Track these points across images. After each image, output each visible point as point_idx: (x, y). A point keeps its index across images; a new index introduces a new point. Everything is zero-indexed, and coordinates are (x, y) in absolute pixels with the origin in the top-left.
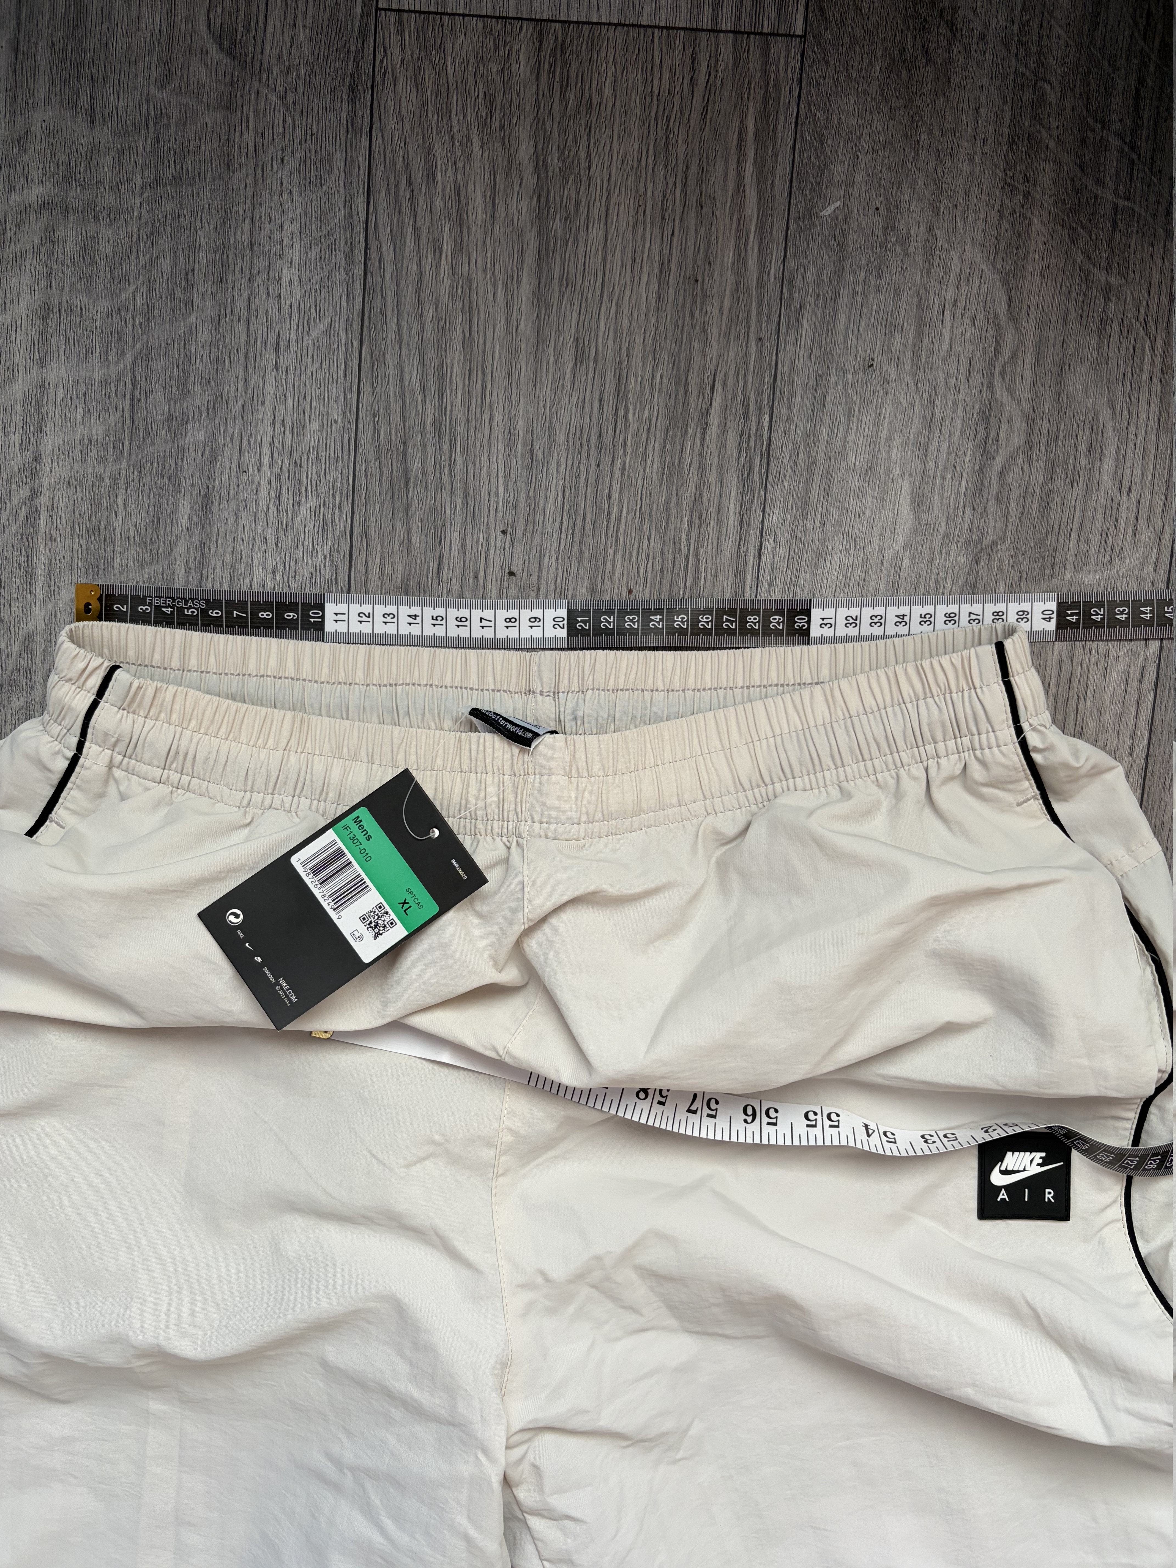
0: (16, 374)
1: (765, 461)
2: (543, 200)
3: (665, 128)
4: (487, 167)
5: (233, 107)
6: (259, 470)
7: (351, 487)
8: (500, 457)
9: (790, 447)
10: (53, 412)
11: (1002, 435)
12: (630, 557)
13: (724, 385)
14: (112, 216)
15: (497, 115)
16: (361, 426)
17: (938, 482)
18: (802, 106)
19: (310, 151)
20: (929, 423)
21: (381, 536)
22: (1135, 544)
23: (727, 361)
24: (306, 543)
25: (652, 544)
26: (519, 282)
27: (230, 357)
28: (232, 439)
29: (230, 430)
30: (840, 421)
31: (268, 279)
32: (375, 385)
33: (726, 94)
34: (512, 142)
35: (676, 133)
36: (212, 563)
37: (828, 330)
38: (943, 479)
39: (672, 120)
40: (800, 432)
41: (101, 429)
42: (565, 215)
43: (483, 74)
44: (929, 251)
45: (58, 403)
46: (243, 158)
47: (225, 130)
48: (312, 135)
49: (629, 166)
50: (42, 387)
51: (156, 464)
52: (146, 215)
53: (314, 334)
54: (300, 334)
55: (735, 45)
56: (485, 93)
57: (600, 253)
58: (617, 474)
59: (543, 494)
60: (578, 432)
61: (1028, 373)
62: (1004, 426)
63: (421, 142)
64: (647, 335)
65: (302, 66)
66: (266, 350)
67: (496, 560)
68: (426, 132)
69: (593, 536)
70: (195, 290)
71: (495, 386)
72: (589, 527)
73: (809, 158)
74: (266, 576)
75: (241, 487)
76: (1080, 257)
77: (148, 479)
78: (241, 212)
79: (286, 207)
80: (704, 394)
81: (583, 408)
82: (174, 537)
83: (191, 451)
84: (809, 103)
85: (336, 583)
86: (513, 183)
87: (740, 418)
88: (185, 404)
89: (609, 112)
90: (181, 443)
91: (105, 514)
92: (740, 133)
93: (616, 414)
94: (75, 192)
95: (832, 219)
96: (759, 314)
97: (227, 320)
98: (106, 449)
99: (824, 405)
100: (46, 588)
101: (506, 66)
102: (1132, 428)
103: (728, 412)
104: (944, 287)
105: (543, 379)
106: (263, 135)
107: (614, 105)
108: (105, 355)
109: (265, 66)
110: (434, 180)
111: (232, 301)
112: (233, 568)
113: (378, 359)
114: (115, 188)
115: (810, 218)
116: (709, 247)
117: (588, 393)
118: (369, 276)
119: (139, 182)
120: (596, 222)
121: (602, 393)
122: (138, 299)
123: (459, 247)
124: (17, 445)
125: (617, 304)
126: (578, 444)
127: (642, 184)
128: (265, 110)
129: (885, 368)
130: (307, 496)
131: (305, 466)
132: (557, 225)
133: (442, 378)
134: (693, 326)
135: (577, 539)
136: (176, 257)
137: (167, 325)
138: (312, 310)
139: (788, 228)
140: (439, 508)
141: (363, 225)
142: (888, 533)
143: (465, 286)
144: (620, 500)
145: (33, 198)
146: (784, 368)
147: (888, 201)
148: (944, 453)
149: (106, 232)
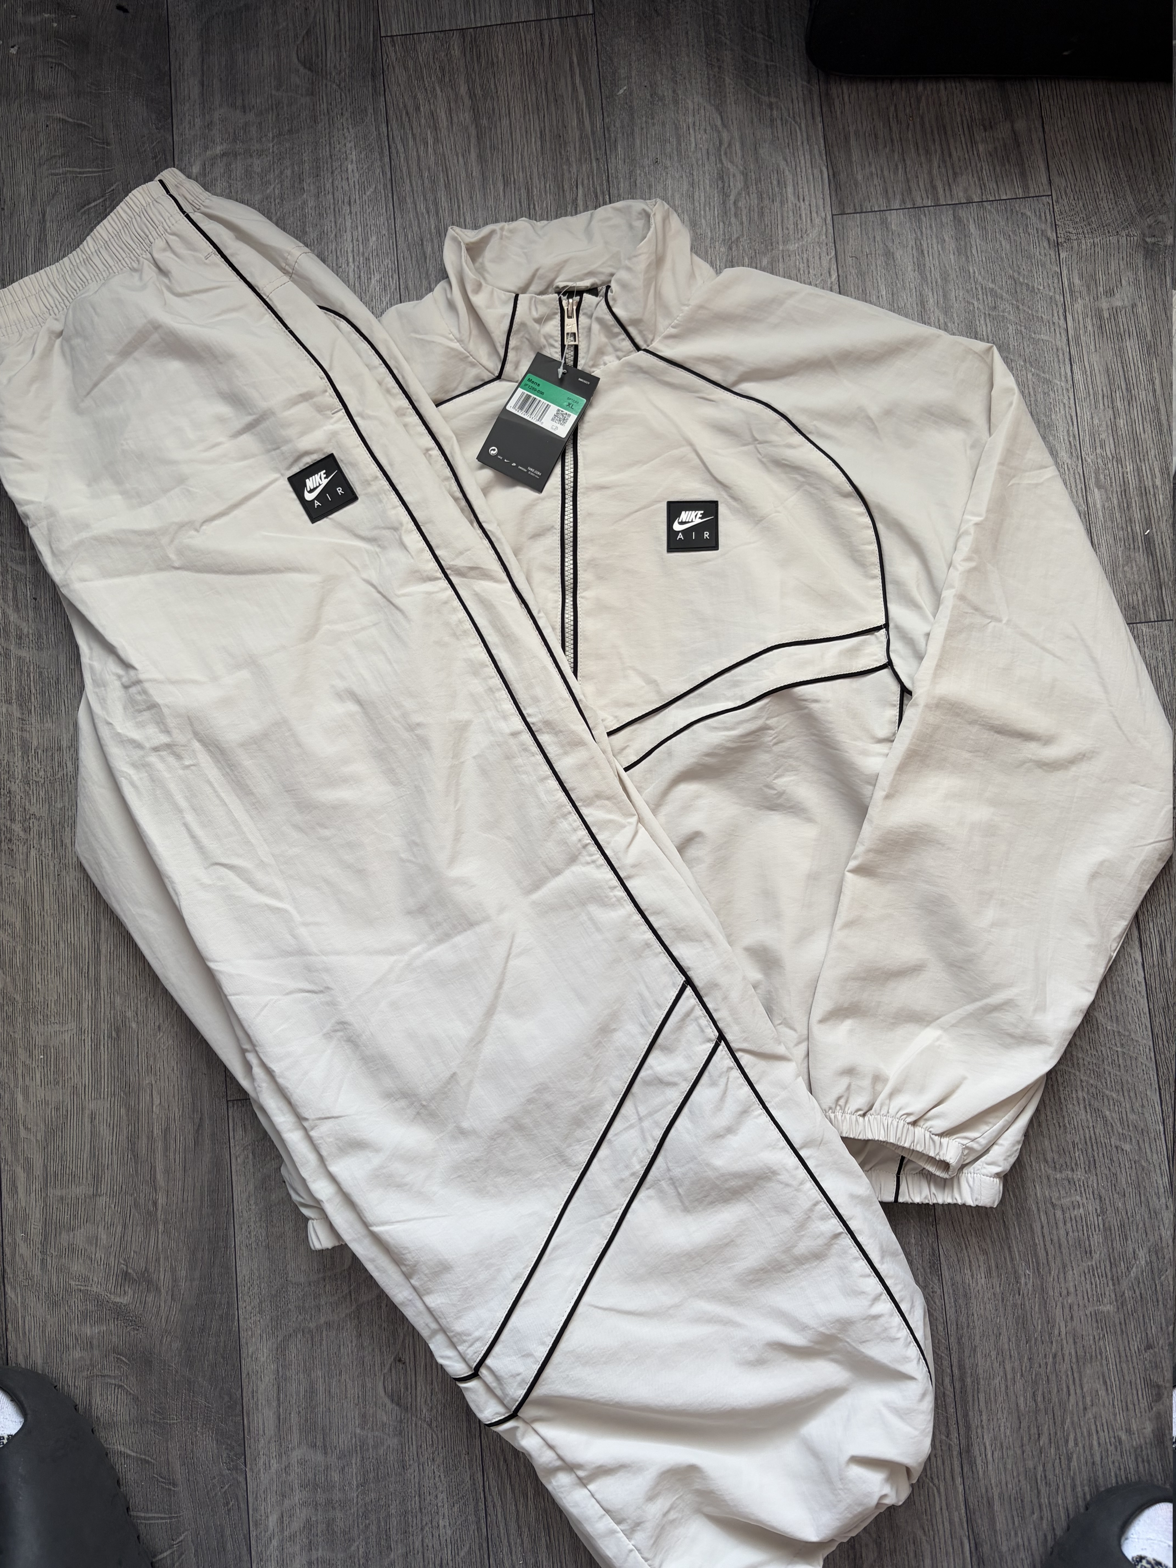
2: (476, 111)
3: (532, 67)
4: (445, 100)
5: (314, 93)
7: (396, 267)
11: (731, 184)
13: (583, 184)
14: (259, 154)
15: (447, 75)
16: (398, 235)
17: (702, 212)
18: (599, 46)
19: (355, 107)
20: (692, 185)
21: (415, 288)
22: (813, 227)
23: (582, 172)
26: (469, 152)
27: (326, 212)
28: (331, 252)
29: (330, 248)
30: (645, 191)
31: (341, 171)
32: (403, 214)
33: (560, 47)
34: (456, 87)
35: (538, 69)
37: (631, 149)
38: (705, 210)
39: (535, 63)
42: (488, 116)
43: (437, 58)
44: (676, 102)
46: (322, 116)
47: (311, 105)
48: (356, 100)
49: (517, 88)
52: (276, 151)
53: (368, 193)
54: (361, 195)
55: (560, 24)
56: (439, 66)
57: (509, 132)
61: (739, 151)
62: (731, 179)
63: (410, 94)
64: (539, 167)
65: (346, 69)
66: (344, 205)
68: (412, 89)
70: (305, 182)
71: (465, 204)
73: (607, 69)
76: (753, 92)
78: (324, 142)
79: (346, 135)
80: (573, 190)
81: (512, 207)
84: (602, 44)
86: (459, 105)
87: (594, 200)
89: (503, 65)
92: (570, 64)
93: (529, 207)
94: (239, 145)
95: (624, 95)
96: (595, 147)
97: (322, 194)
99: (636, 185)
101: (448, 53)
102: (799, 169)
103: (587, 197)
104: (687, 118)
105: (489, 197)
106: (331, 103)
107: (505, 61)
109: (328, 72)
110: (419, 111)
111: (324, 184)
113: (402, 201)
114: (260, 141)
115: (613, 96)
116: (564, 120)
118: (392, 162)
119: (271, 135)
120: (504, 117)
123: (436, 140)
125: (521, 155)
127: (525, 95)
128: (331, 92)
129: (664, 161)
131: (371, 260)
132: (484, 122)
133: (436, 204)
134: (562, 159)
136: (293, 168)
138: (366, 183)
139: (602, 104)
141: (386, 138)
143: (442, 159)
145: (218, 152)
146: (612, 171)
147: (650, 82)
148: (703, 198)
149: (257, 162)
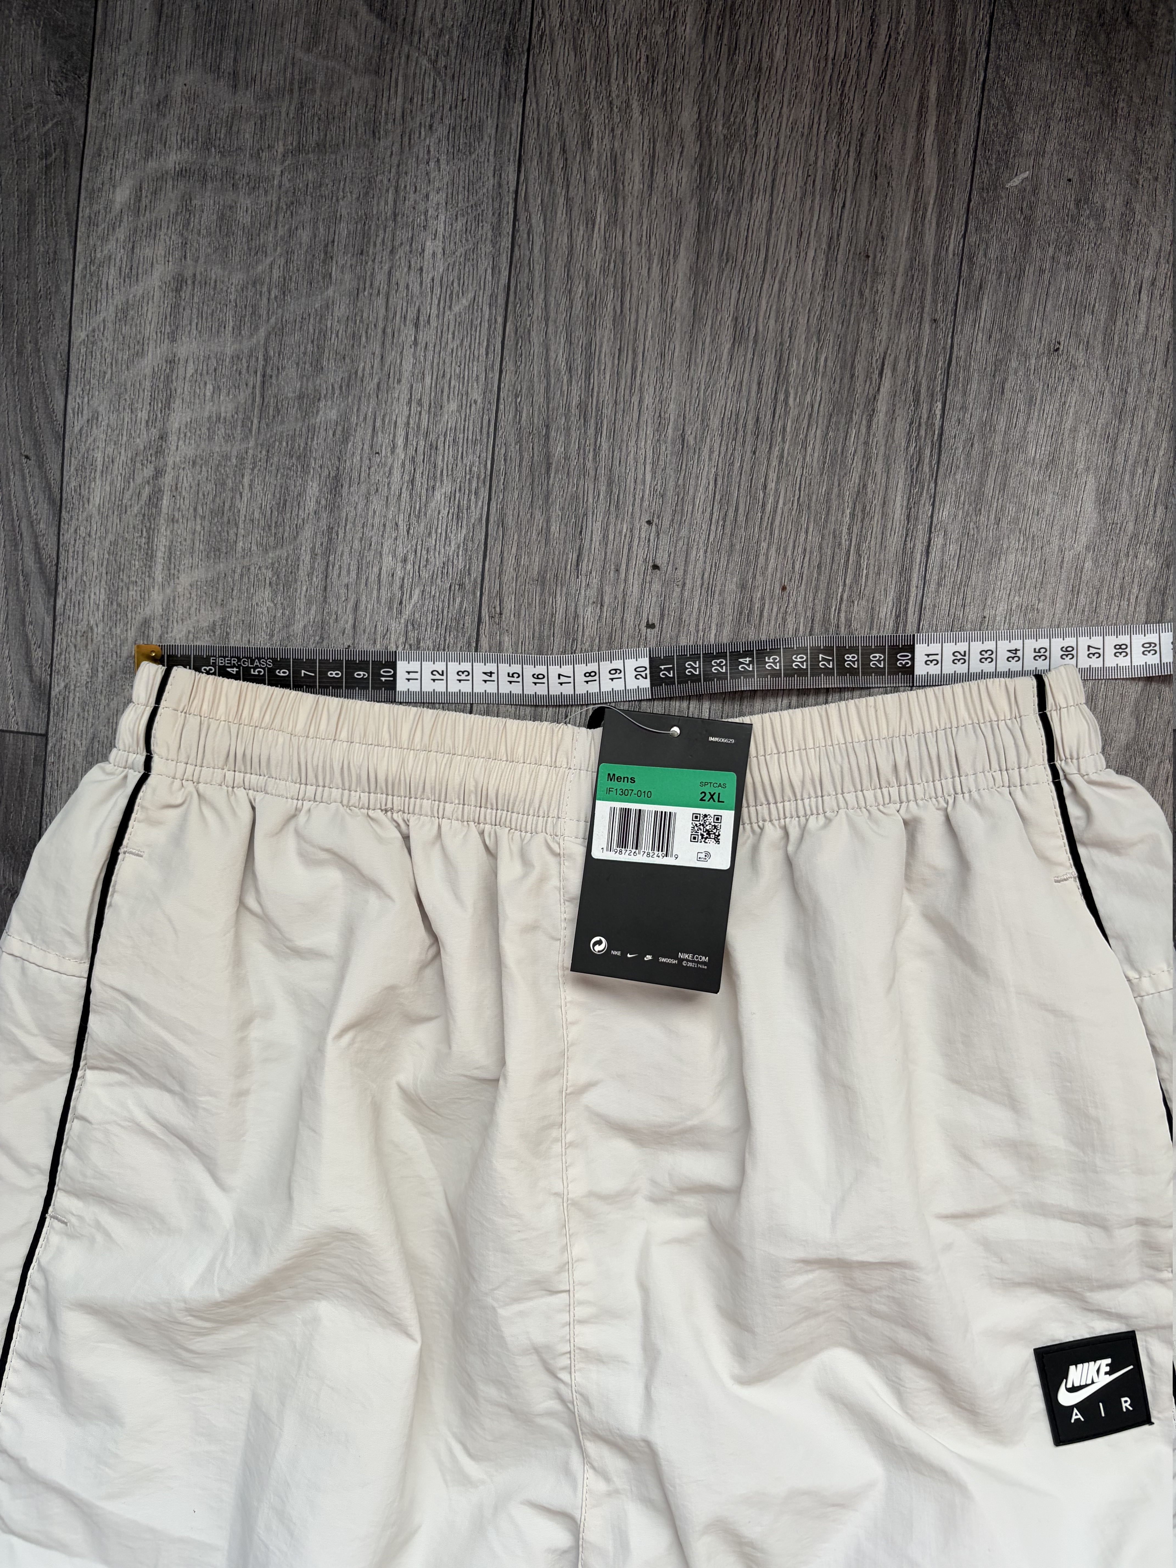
0: (146, 348)
1: (936, 451)
2: (705, 169)
3: (839, 93)
4: (646, 134)
5: (382, 71)
6: (393, 452)
7: (488, 472)
8: (649, 442)
9: (964, 437)
10: (182, 388)
12: (785, 551)
14: (252, 184)
15: (660, 79)
16: (501, 407)
17: (1127, 478)
18: (989, 71)
19: (460, 117)
20: (1119, 414)
21: (519, 525)
23: (898, 343)
24: (439, 531)
25: (810, 537)
26: (676, 257)
27: (366, 332)
28: (365, 419)
29: (363, 408)
30: (1019, 410)
31: (411, 252)
32: (519, 363)
33: (907, 56)
34: (675, 108)
35: (852, 98)
36: (340, 549)
37: (1010, 311)
38: (1133, 474)
39: (848, 85)
40: (975, 421)
41: (231, 407)
42: (729, 185)
43: (646, 36)
44: (1125, 227)
45: (187, 379)
46: (390, 125)
47: (372, 95)
48: (463, 100)
49: (799, 133)
50: (172, 362)
51: (284, 444)
52: (286, 184)
53: (456, 309)
54: (441, 309)
56: (647, 56)
57: (764, 226)
58: (775, 462)
59: (693, 482)
60: (734, 417)
63: (577, 107)
64: (812, 315)
65: (455, 28)
66: (405, 325)
67: (640, 552)
68: (583, 96)
69: (746, 529)
70: (334, 262)
71: (647, 367)
72: (741, 518)
73: (996, 125)
74: (395, 564)
75: (373, 469)
77: (276, 459)
78: (385, 182)
79: (432, 176)
80: (871, 378)
81: (740, 391)
82: (300, 521)
83: (322, 430)
84: (998, 68)
85: (469, 574)
86: (673, 150)
87: (910, 405)
88: (318, 382)
89: (779, 77)
90: (312, 421)
91: (230, 494)
92: (921, 98)
93: (776, 398)
94: (214, 159)
95: (1019, 191)
96: (935, 292)
97: (366, 293)
98: (234, 427)
99: (1003, 393)
100: (166, 572)
101: (671, 28)
103: (897, 398)
104: (1142, 265)
105: (698, 360)
106: (411, 100)
107: (785, 69)
108: (238, 329)
109: (416, 29)
110: (589, 148)
111: (372, 274)
112: (361, 556)
113: (523, 336)
114: (256, 156)
115: (996, 189)
116: (883, 220)
117: (746, 375)
118: (516, 248)
119: (281, 149)
120: (761, 194)
121: (760, 376)
122: (274, 271)
123: (614, 219)
124: (143, 422)
125: (780, 282)
126: (733, 430)
127: (812, 153)
128: (415, 74)
129: (1072, 352)
130: (442, 481)
131: (442, 449)
132: (718, 197)
133: (589, 356)
134: (862, 306)
135: (728, 531)
136: (315, 228)
137: (303, 300)
138: (455, 284)
139: (970, 200)
140: (581, 496)
141: (512, 196)
142: (1069, 532)
143: (618, 261)
144: (776, 490)
145: (170, 165)
146: (960, 352)
147: (1081, 172)
148: (1135, 448)
149: (245, 201)
